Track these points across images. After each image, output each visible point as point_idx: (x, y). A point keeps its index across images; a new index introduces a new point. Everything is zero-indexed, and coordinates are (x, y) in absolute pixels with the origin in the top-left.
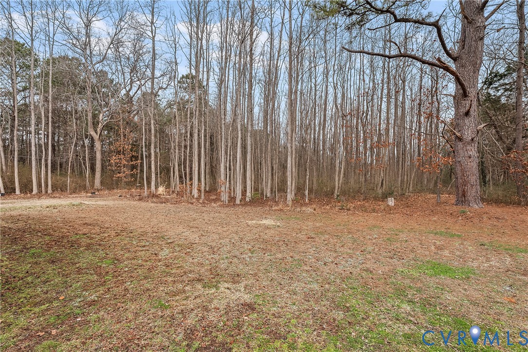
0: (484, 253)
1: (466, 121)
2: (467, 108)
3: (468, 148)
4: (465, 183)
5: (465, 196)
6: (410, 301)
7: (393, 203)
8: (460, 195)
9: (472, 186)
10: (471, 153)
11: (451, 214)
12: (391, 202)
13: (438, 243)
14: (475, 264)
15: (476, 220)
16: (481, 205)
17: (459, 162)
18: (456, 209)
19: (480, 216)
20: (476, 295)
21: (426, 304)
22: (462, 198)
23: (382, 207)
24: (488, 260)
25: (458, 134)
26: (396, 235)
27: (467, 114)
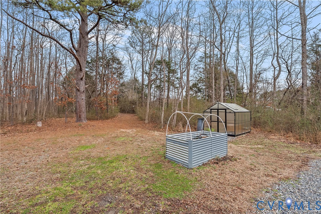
0: (95, 139)
1: (81, 82)
2: (82, 77)
3: (82, 95)
4: (80, 112)
5: (80, 118)
6: (82, 160)
7: (41, 125)
8: (78, 117)
9: (83, 112)
10: (83, 97)
11: (75, 127)
12: (40, 124)
13: (77, 139)
14: (94, 143)
15: (86, 128)
16: (86, 121)
17: (78, 101)
18: (77, 124)
19: (87, 125)
20: (100, 151)
21: (88, 158)
22: (79, 119)
23: (34, 128)
24: (97, 140)
25: (78, 88)
26: (56, 140)
27: (82, 79)
